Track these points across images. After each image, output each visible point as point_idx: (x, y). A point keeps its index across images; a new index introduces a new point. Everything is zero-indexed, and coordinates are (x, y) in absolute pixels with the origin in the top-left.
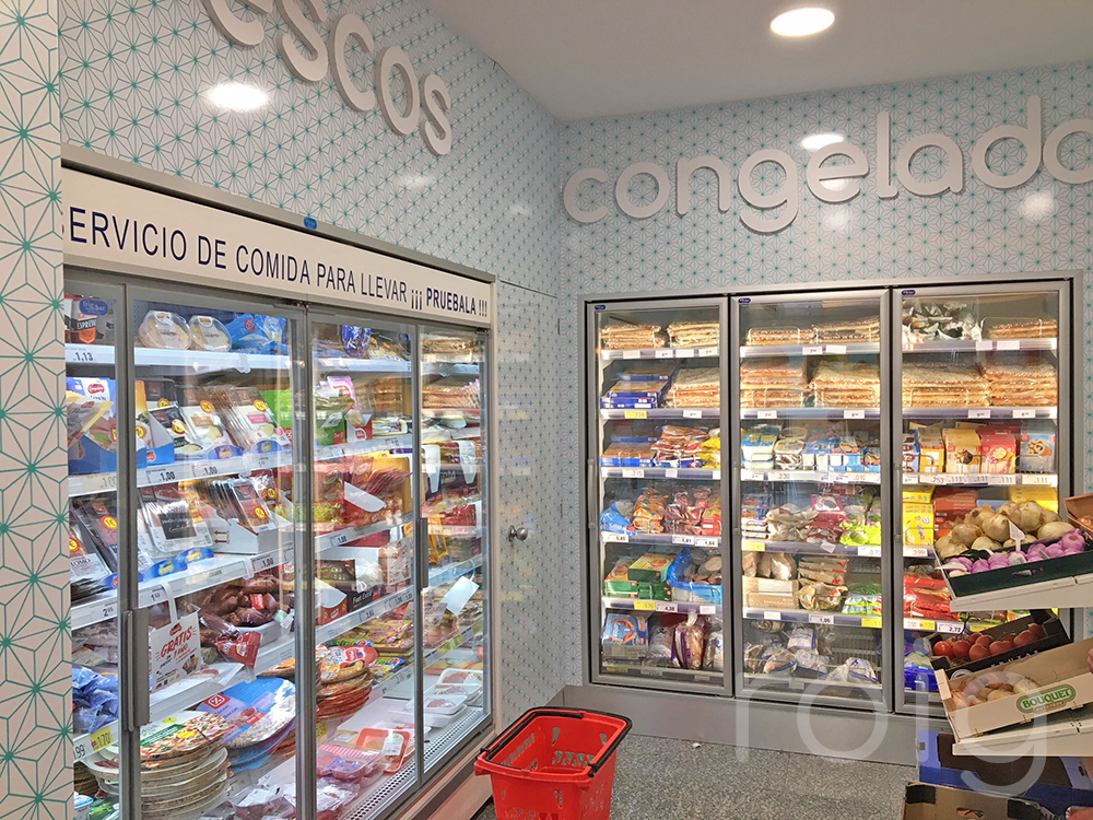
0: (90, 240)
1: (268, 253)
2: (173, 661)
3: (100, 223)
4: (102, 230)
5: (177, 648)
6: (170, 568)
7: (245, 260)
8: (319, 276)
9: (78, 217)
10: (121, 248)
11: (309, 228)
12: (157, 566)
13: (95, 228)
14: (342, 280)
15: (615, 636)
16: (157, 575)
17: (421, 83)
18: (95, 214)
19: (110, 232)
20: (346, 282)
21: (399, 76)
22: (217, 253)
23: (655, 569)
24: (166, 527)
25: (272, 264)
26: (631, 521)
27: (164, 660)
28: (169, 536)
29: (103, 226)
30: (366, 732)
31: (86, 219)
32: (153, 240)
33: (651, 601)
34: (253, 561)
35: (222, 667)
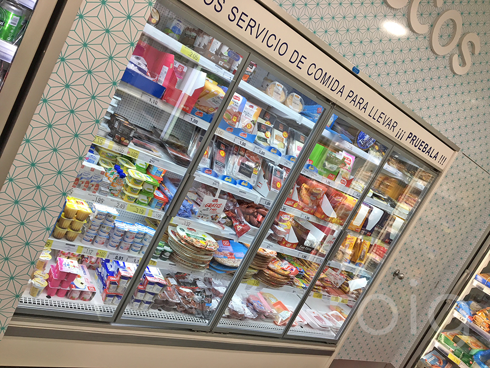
0: (244, 28)
1: (326, 73)
2: (209, 211)
3: (252, 24)
4: (251, 27)
5: (213, 208)
6: (230, 180)
7: (313, 70)
8: (348, 96)
9: (243, 17)
10: (256, 38)
11: (354, 72)
12: (225, 177)
13: (249, 25)
14: (360, 104)
15: (429, 361)
16: (223, 179)
17: (464, 35)
18: (251, 19)
19: (255, 30)
20: (362, 106)
21: (451, 26)
22: (300, 61)
23: (471, 346)
24: (241, 168)
25: (325, 79)
26: (473, 315)
27: (205, 208)
28: (240, 171)
29: (253, 26)
30: (279, 303)
31: (247, 20)
32: (272, 41)
33: (459, 359)
34: (262, 198)
35: (227, 229)
